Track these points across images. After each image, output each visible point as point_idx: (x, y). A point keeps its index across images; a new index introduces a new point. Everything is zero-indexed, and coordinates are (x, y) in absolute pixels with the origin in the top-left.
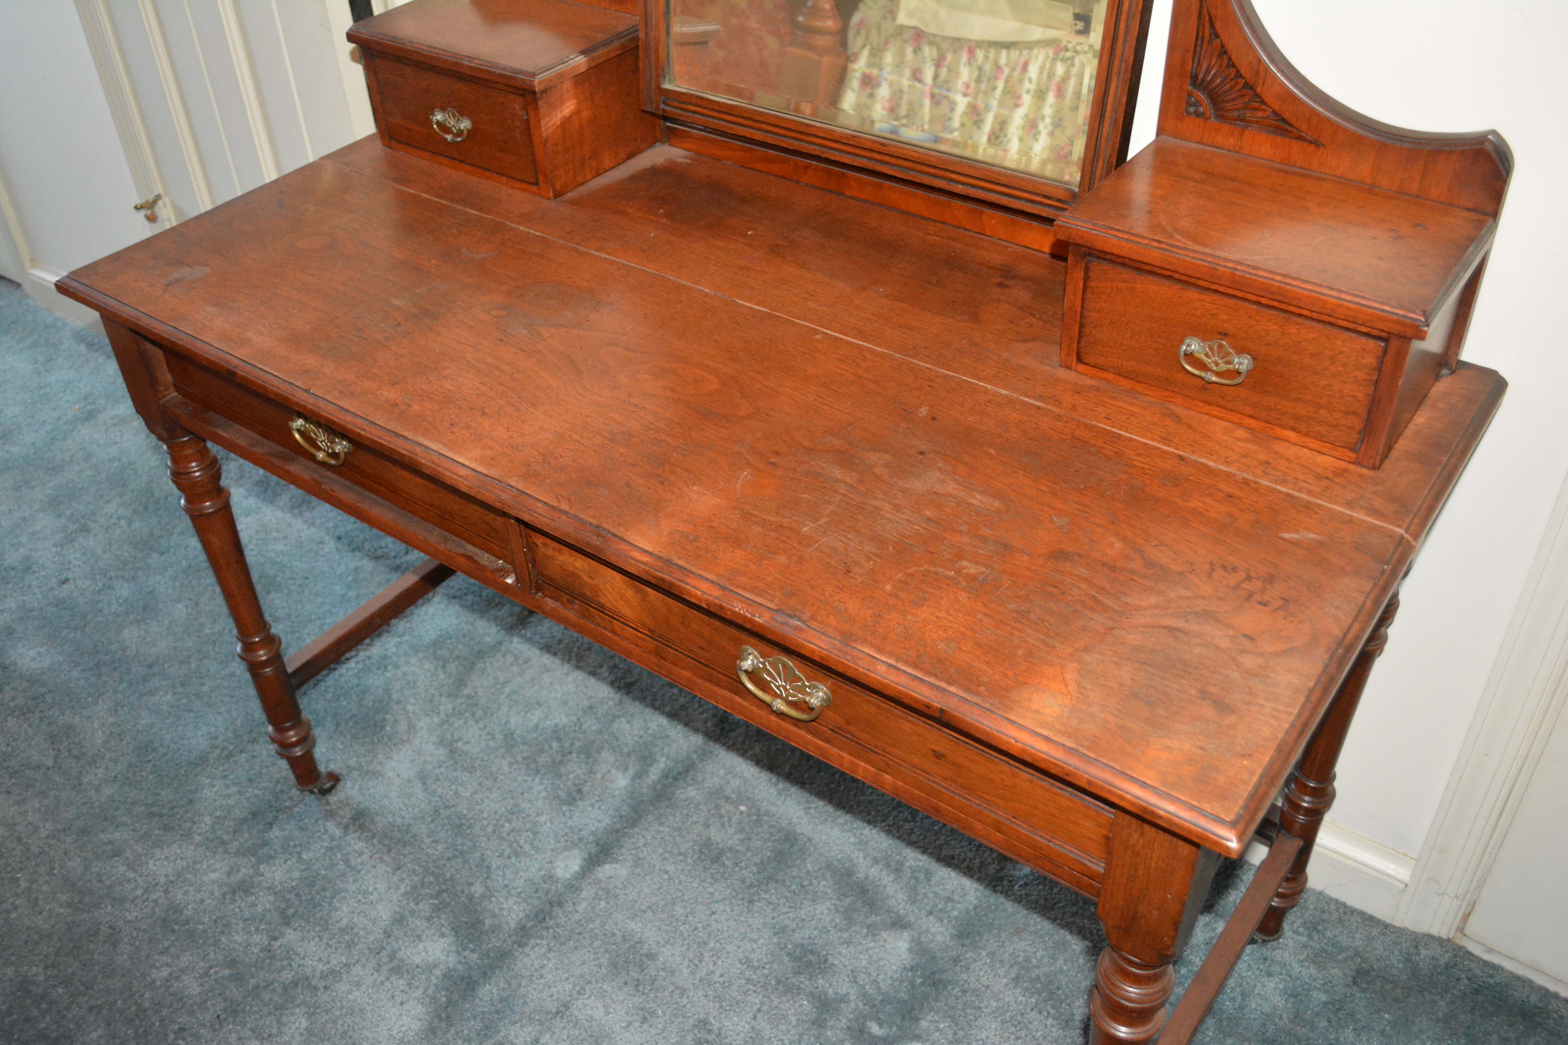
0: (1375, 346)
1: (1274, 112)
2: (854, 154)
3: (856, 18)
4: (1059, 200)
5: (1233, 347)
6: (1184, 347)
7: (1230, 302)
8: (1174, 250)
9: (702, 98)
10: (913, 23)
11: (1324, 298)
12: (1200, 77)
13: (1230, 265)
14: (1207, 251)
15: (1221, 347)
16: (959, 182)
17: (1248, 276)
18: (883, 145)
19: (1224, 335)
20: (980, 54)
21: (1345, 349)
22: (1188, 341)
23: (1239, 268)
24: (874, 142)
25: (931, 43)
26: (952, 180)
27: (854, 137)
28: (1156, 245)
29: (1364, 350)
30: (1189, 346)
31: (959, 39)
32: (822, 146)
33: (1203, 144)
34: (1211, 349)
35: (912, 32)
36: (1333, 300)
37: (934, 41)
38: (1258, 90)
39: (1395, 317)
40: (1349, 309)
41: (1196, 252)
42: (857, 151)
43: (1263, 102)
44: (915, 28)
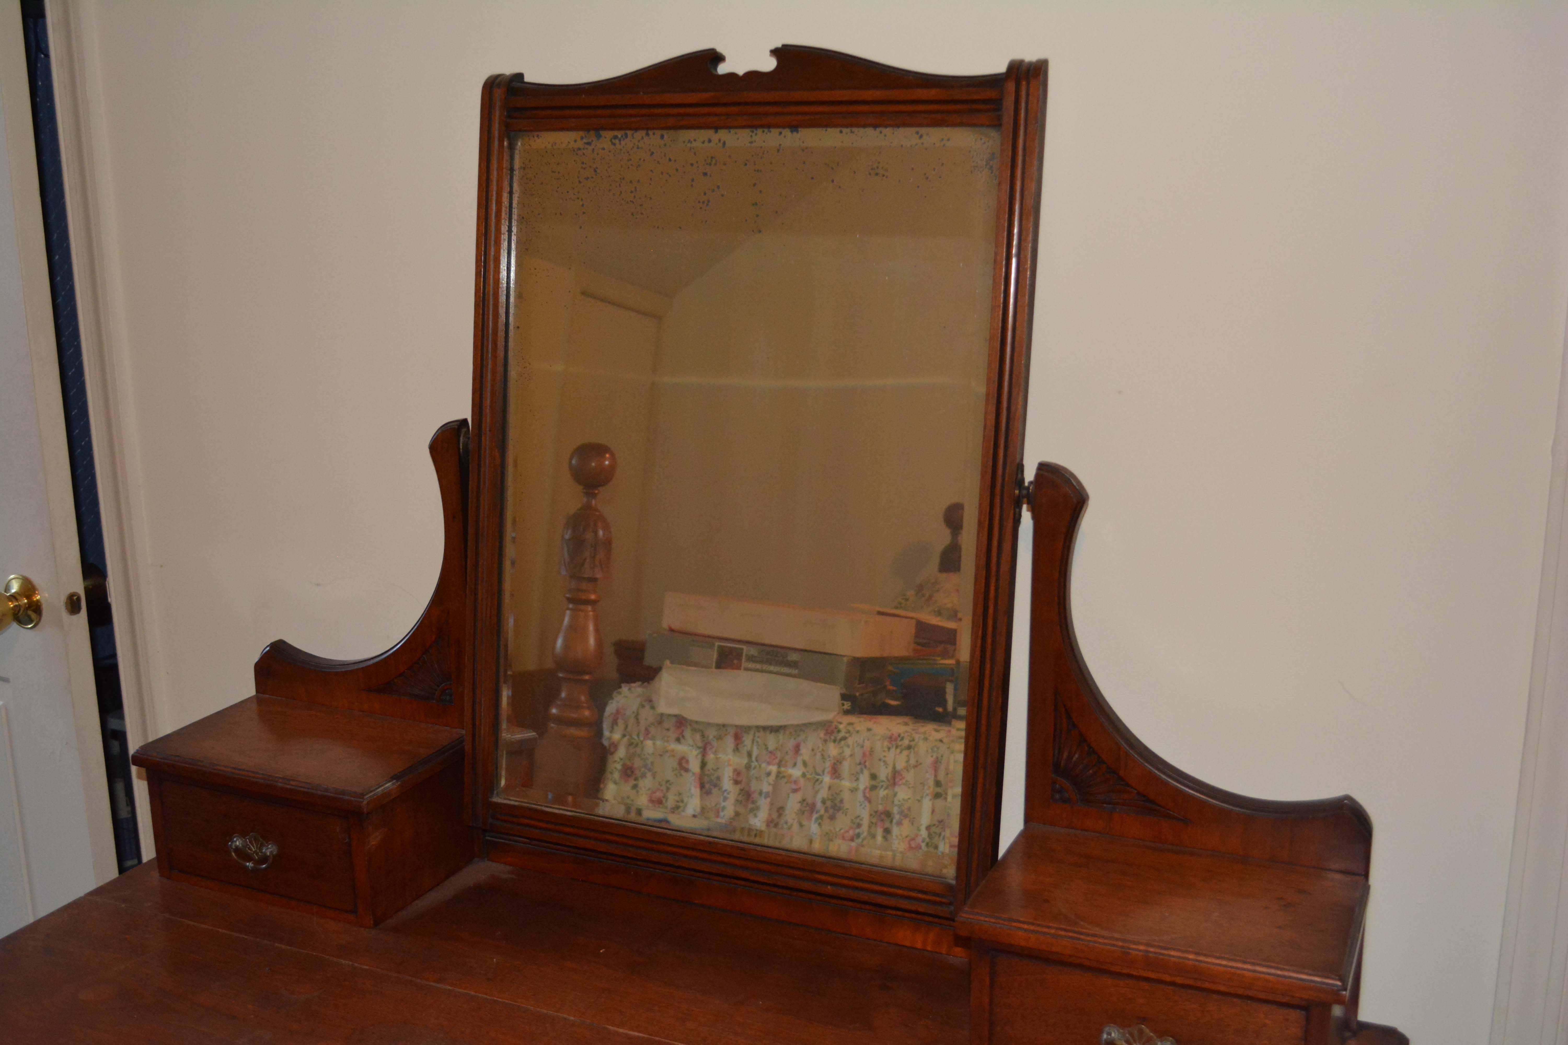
0: (1296, 1015)
1: (1139, 793)
2: (711, 861)
3: (611, 708)
4: (935, 894)
5: (1154, 1031)
6: (1105, 1036)
7: (1145, 985)
8: (1082, 937)
9: (536, 811)
10: (674, 711)
11: (1239, 972)
12: (1063, 763)
13: (1142, 947)
14: (1116, 935)
15: (1141, 1032)
16: (829, 883)
17: (1161, 957)
18: (742, 849)
19: (1144, 1020)
20: (747, 740)
21: (1267, 1021)
22: (1107, 1029)
23: (1151, 950)
24: (732, 847)
25: (695, 730)
26: (820, 881)
27: (710, 843)
28: (1063, 933)
29: (1287, 1020)
30: (1109, 1034)
31: (724, 726)
32: (674, 854)
33: (1072, 828)
34: (1131, 1035)
35: (673, 720)
36: (1250, 974)
37: (699, 728)
38: (1121, 773)
39: (1312, 984)
40: (1267, 981)
41: (1104, 937)
42: (714, 857)
43: (1128, 785)
44: (675, 716)
